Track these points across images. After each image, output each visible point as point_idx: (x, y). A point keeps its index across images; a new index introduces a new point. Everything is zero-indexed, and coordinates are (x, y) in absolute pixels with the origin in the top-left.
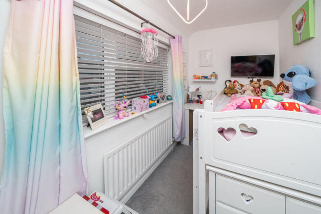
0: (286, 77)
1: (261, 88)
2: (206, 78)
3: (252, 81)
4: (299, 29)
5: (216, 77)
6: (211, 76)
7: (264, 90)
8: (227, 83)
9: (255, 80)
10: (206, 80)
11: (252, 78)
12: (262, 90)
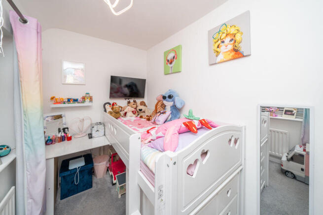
0: (167, 98)
1: (138, 109)
2: (75, 100)
3: (129, 102)
4: (171, 63)
5: (91, 99)
6: (84, 98)
7: (141, 110)
8: (106, 105)
9: (132, 101)
10: (76, 104)
11: (128, 99)
12: (139, 110)
